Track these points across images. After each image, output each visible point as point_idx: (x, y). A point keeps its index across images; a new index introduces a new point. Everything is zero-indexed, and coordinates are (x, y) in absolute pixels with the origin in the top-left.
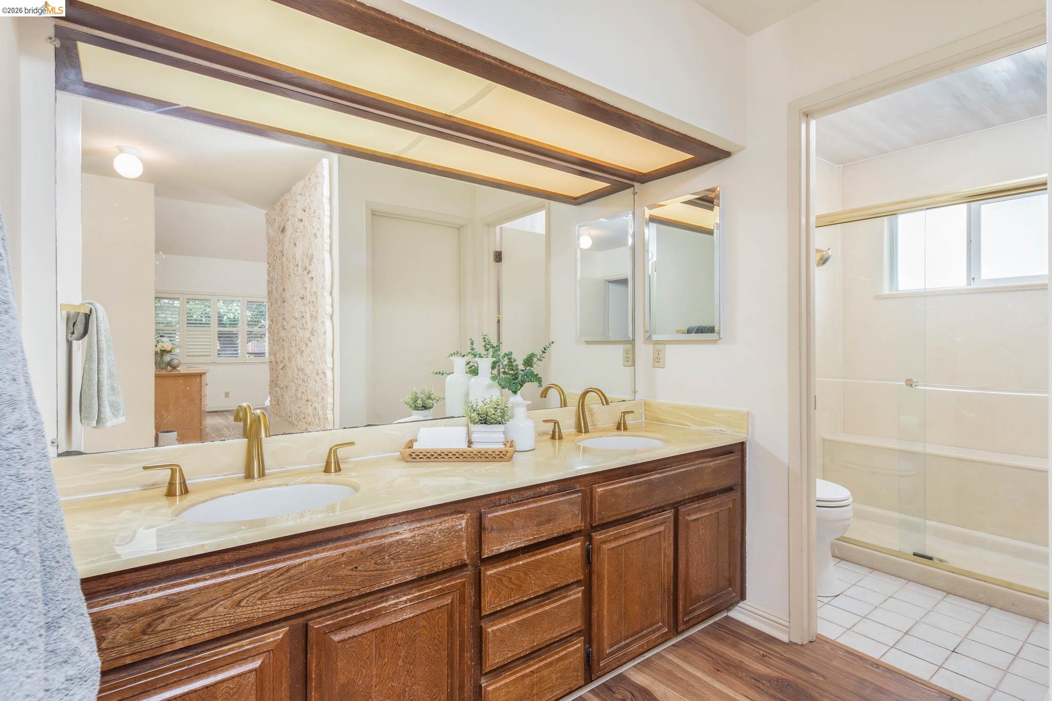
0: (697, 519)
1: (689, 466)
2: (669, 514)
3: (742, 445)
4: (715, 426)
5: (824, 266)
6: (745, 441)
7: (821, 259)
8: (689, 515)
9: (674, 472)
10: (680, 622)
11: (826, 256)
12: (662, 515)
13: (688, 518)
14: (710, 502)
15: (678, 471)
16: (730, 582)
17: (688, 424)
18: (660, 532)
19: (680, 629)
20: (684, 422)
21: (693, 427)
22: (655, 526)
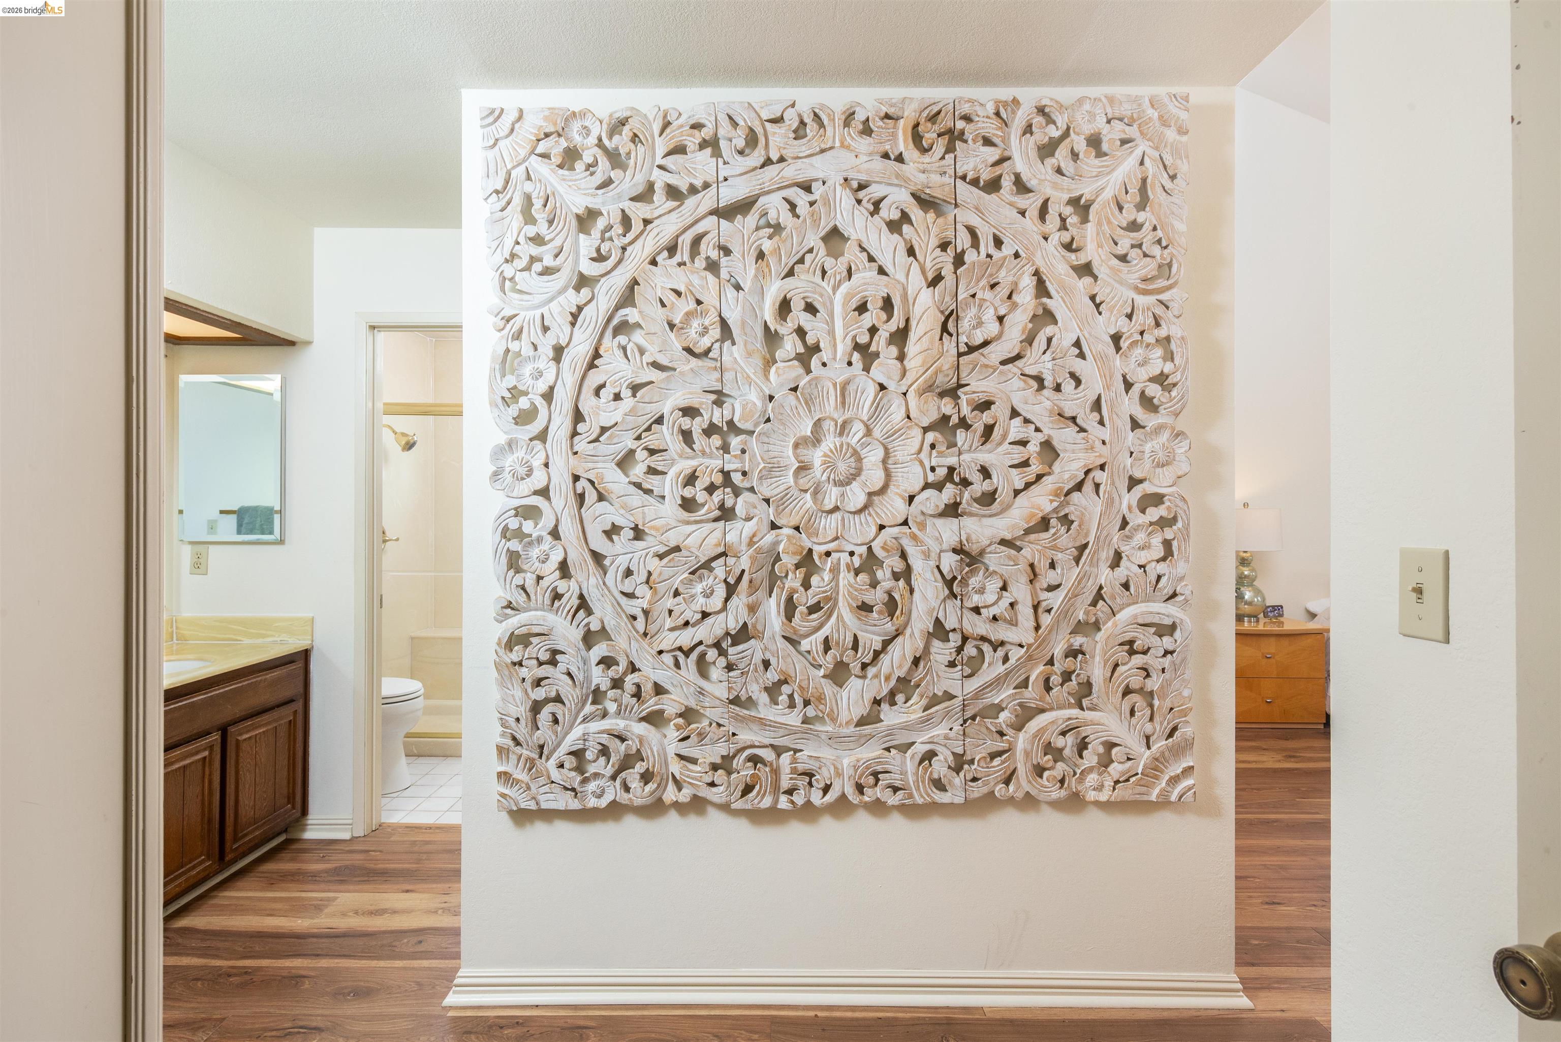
0: (250, 738)
1: (241, 682)
2: (216, 737)
3: (305, 655)
4: (275, 636)
5: (410, 452)
6: (309, 648)
7: (407, 443)
8: (241, 734)
9: (221, 691)
10: (227, 850)
11: (412, 441)
12: (206, 739)
13: (239, 738)
14: (266, 717)
15: (227, 689)
16: (291, 798)
17: (239, 638)
18: (205, 758)
19: (227, 859)
20: (234, 637)
21: (247, 641)
22: (197, 753)
